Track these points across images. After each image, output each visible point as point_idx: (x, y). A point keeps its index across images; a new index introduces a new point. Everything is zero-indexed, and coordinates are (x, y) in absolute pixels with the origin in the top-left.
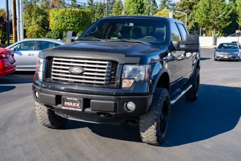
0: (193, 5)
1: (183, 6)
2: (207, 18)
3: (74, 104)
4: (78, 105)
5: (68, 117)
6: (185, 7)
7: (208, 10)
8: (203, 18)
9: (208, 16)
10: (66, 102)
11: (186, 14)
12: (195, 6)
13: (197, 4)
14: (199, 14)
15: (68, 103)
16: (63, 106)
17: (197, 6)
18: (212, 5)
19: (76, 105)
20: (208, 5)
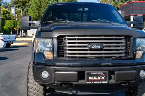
0: (26, 3)
1: (17, 3)
2: (39, 13)
3: (99, 78)
4: (103, 78)
5: (77, 93)
6: (19, 4)
7: (39, 7)
8: (36, 14)
9: (40, 12)
10: (90, 77)
11: (21, 10)
12: (27, 4)
13: (28, 2)
14: (32, 10)
15: (93, 77)
16: (88, 80)
17: (29, 4)
18: (42, 3)
19: (101, 78)
20: (39, 3)
